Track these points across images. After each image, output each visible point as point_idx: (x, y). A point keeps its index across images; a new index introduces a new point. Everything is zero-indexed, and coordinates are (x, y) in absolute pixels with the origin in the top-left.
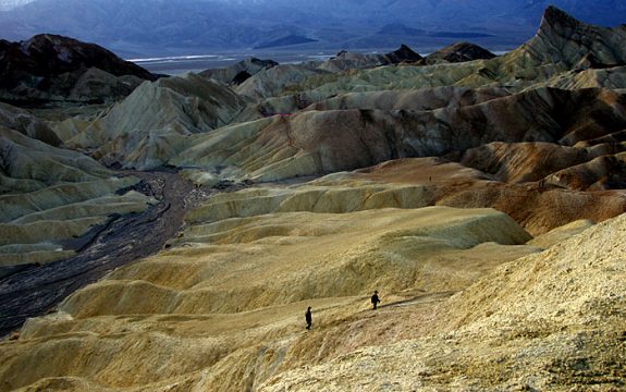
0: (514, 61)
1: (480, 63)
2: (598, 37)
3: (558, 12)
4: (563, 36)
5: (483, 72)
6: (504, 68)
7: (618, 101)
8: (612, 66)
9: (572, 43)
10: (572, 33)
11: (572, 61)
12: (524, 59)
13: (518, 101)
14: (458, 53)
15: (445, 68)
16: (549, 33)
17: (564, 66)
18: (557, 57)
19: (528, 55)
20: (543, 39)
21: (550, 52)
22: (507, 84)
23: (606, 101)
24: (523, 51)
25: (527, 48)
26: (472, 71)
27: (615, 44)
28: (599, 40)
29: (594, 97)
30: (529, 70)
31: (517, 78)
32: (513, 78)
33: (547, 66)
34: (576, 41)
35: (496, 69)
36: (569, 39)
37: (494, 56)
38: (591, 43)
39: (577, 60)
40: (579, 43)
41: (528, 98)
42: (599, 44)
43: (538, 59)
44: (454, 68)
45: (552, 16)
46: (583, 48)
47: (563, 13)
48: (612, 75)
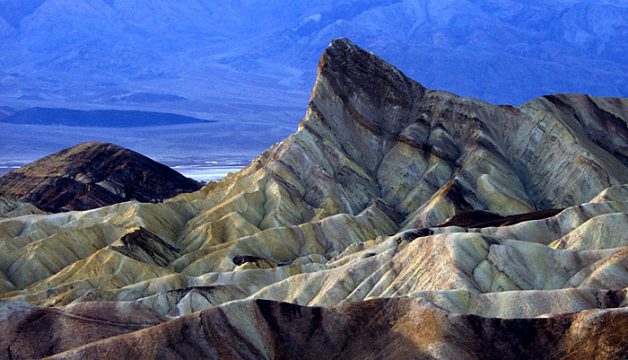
0: (232, 207)
1: (130, 215)
2: (480, 134)
3: (361, 58)
4: (379, 130)
5: (137, 241)
6: (200, 231)
7: (448, 338)
8: (515, 219)
9: (405, 151)
10: (404, 121)
11: (404, 205)
12: (263, 201)
13: (170, 345)
14: (80, 178)
15: (22, 227)
16: (337, 121)
17: (381, 219)
18: (361, 193)
19: (274, 189)
20: (320, 137)
21: (341, 177)
22: (202, 279)
23: (417, 338)
24: (260, 175)
25: (272, 165)
26: (102, 239)
27: (528, 155)
28: (482, 144)
29: (386, 327)
30: (274, 236)
31: (237, 261)
32: (227, 261)
33: (330, 220)
34: (414, 145)
35: (178, 231)
36: (396, 138)
37: (192, 186)
38: (459, 152)
39: (419, 201)
40: (426, 150)
41: (196, 333)
42: (481, 153)
43: (304, 199)
44: (48, 229)
45: (344, 70)
46: (436, 165)
47: (377, 62)
48: (500, 249)
